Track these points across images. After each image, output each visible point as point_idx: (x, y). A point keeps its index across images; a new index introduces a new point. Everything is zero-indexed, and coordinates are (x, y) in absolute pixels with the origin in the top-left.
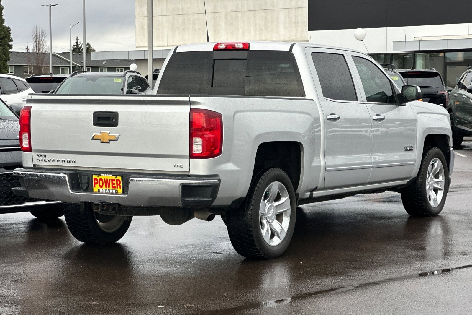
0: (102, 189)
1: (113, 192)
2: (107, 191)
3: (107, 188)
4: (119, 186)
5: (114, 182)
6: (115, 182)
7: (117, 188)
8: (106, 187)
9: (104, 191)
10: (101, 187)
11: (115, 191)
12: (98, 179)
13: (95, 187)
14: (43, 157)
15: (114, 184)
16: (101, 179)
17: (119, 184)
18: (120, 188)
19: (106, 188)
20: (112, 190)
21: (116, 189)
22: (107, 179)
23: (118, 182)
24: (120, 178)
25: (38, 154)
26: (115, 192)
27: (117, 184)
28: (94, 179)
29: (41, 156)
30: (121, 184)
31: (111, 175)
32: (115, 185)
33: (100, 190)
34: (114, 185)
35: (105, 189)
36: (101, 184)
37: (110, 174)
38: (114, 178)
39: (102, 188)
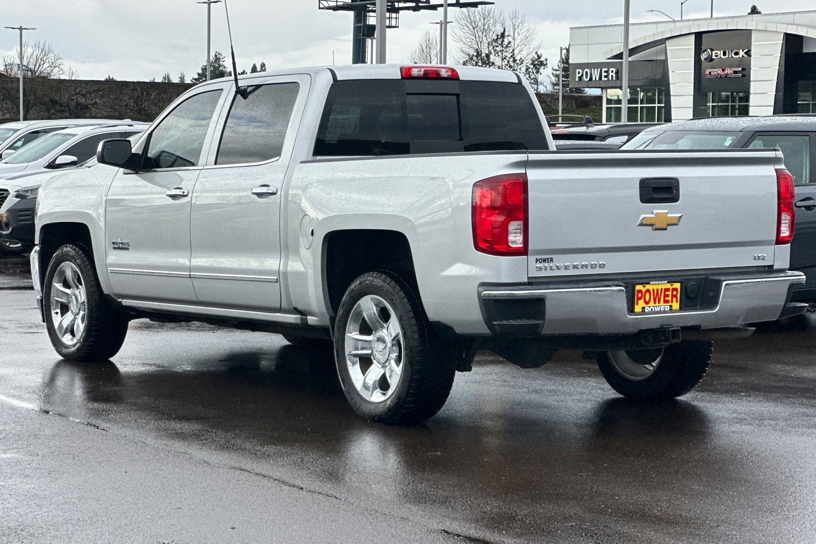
0: (649, 307)
1: (666, 309)
2: (657, 309)
3: (657, 304)
4: (674, 299)
5: (667, 293)
6: (670, 293)
7: (672, 302)
8: (655, 303)
9: (652, 309)
10: (647, 303)
11: (669, 307)
12: (644, 290)
13: (637, 304)
14: (548, 262)
15: (668, 296)
16: (648, 291)
17: (676, 296)
18: (677, 302)
19: (655, 305)
20: (664, 307)
21: (670, 304)
22: (658, 290)
23: (675, 293)
24: (677, 285)
25: (539, 257)
26: (668, 309)
27: (673, 296)
28: (637, 290)
29: (544, 260)
30: (679, 296)
31: (666, 282)
32: (669, 298)
33: (646, 308)
34: (667, 299)
35: (654, 307)
36: (647, 299)
37: (664, 280)
38: (668, 286)
39: (649, 305)
